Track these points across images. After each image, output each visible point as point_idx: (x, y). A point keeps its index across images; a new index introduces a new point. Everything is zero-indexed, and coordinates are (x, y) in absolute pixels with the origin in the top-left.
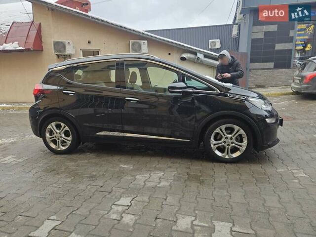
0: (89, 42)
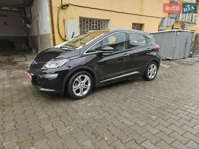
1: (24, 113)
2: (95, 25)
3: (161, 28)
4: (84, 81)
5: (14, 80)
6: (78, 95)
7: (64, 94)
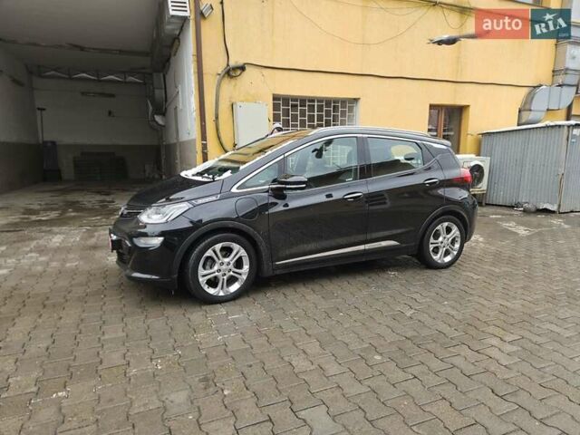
1: (78, 325)
2: (316, 113)
3: (526, 116)
4: (231, 260)
5: (92, 252)
6: (211, 291)
7: (176, 287)
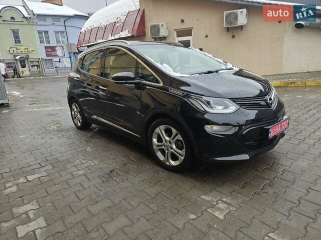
0: (183, 21)
